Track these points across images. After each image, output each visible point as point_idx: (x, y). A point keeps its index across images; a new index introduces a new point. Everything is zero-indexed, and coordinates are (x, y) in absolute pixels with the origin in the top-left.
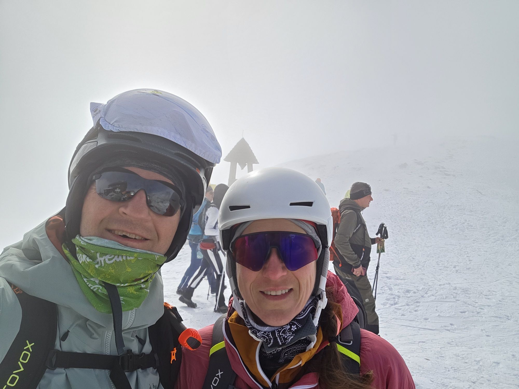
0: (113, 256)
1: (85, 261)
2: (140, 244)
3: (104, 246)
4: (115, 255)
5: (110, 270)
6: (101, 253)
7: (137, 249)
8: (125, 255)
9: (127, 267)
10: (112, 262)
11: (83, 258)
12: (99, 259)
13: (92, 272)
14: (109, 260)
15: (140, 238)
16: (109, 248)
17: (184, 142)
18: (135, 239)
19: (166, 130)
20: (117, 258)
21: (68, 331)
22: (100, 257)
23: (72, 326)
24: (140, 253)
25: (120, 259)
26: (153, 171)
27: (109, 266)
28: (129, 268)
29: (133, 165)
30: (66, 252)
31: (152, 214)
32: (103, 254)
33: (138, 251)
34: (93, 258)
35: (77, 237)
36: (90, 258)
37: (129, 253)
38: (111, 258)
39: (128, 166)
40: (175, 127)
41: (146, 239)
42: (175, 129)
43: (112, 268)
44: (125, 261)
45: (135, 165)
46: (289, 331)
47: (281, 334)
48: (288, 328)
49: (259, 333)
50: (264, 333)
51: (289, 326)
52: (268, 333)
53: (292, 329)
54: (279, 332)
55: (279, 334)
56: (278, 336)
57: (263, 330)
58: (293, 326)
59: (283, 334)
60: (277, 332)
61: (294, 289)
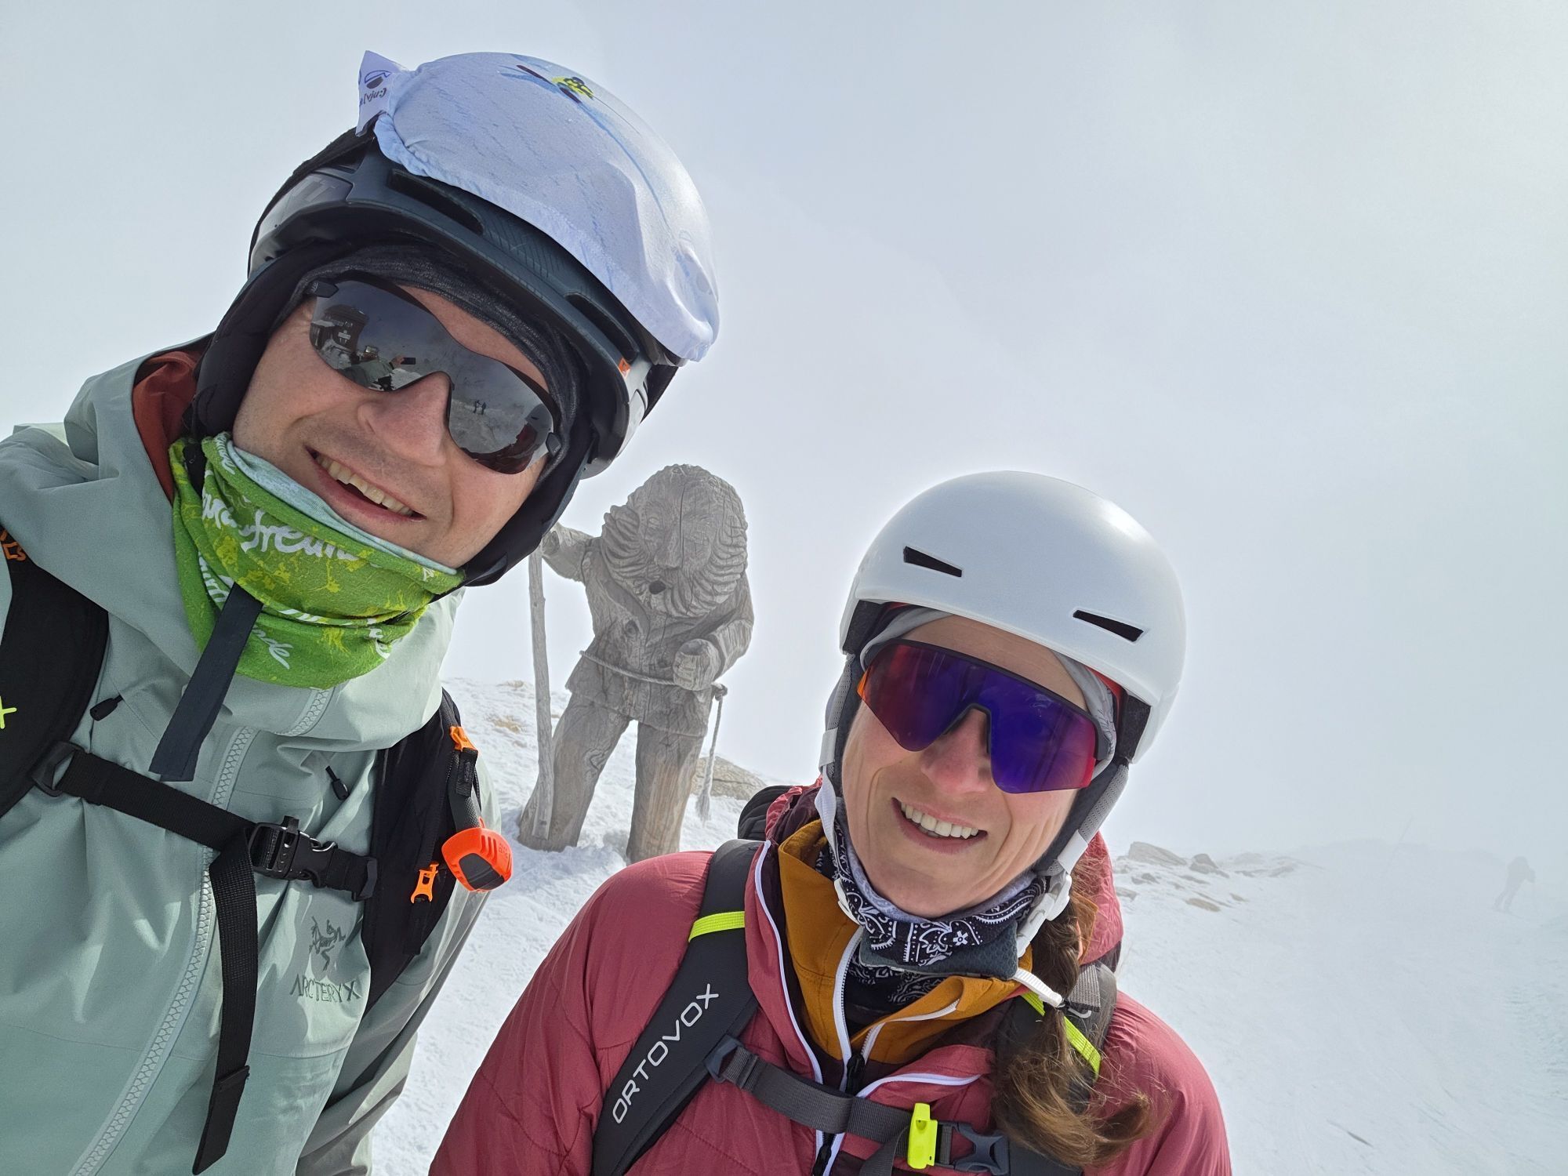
0: (299, 535)
1: (214, 518)
2: (390, 527)
3: (282, 498)
4: (306, 535)
5: (279, 572)
6: (267, 514)
7: (374, 535)
8: (334, 543)
9: (330, 578)
10: (290, 549)
11: (211, 508)
12: (259, 528)
13: (225, 556)
14: (286, 542)
15: (398, 506)
16: (296, 509)
17: (608, 270)
18: (381, 506)
19: (565, 217)
20: (309, 545)
21: (119, 698)
22: (262, 524)
23: (134, 685)
24: (381, 551)
25: (317, 550)
26: (493, 327)
27: (279, 558)
28: (336, 582)
29: (439, 289)
30: (179, 470)
31: (452, 449)
32: (271, 519)
33: (374, 545)
34: (241, 518)
35: (219, 441)
36: (234, 516)
37: (348, 543)
38: (293, 538)
39: (423, 289)
40: (594, 218)
41: (415, 515)
42: (594, 223)
43: (287, 568)
44: (329, 561)
45: (445, 292)
46: (945, 939)
47: (921, 939)
48: (946, 932)
49: (865, 909)
50: (878, 915)
51: (950, 927)
52: (889, 921)
53: (955, 940)
54: (920, 931)
55: (918, 936)
56: (912, 940)
57: (878, 907)
58: (959, 933)
59: (927, 942)
60: (914, 929)
61: (989, 835)
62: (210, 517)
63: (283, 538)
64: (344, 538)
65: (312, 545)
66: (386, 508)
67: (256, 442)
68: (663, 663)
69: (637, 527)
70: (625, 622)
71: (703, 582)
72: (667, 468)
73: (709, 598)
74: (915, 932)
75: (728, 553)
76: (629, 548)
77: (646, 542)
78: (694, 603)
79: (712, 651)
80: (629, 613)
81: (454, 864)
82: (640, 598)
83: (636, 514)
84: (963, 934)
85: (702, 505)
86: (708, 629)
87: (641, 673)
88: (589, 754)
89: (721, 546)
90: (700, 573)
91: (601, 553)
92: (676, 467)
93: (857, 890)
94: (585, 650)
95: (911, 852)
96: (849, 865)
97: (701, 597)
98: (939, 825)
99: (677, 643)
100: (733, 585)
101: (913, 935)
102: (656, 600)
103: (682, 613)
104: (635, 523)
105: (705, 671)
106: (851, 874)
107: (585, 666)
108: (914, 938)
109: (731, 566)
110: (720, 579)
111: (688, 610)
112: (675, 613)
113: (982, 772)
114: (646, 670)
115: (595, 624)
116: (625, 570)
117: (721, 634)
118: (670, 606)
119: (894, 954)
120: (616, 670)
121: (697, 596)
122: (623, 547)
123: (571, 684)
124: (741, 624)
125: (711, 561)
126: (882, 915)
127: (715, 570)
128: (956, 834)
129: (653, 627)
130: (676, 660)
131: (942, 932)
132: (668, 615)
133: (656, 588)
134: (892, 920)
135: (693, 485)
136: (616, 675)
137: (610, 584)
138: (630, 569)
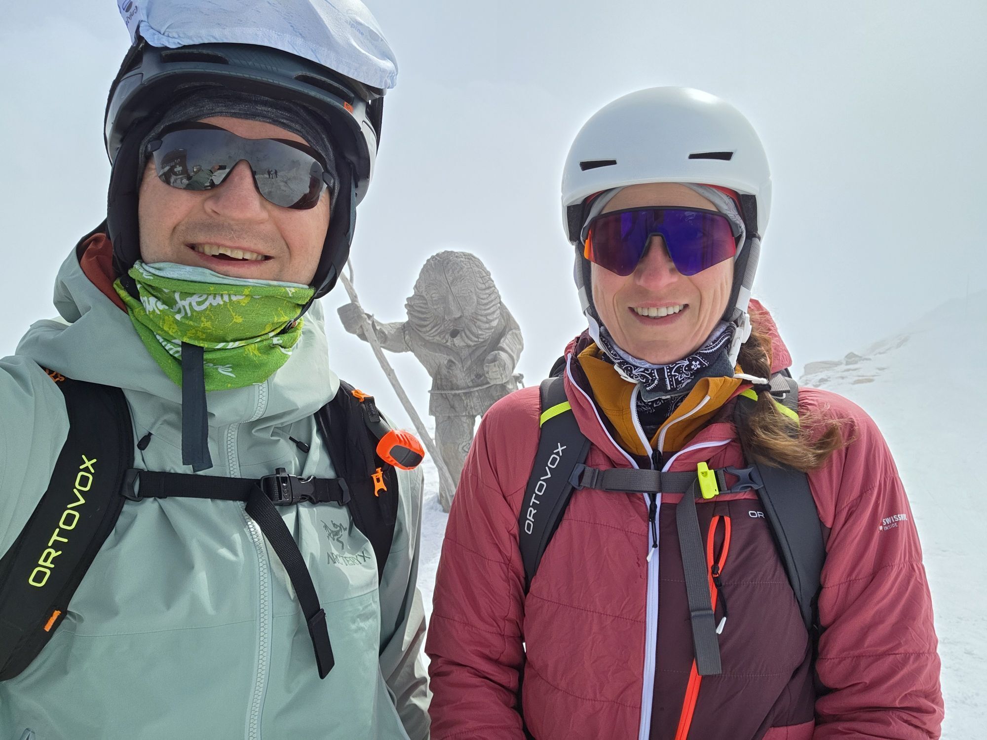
0: (205, 297)
1: (154, 310)
2: (254, 269)
3: (185, 279)
4: (209, 295)
5: (203, 323)
6: (181, 292)
7: (248, 278)
8: (226, 292)
9: (234, 314)
10: (203, 307)
11: (149, 304)
12: (181, 303)
13: (170, 328)
14: (199, 303)
15: (254, 256)
16: (195, 282)
18: (244, 259)
19: (273, 31)
20: (213, 300)
21: (150, 434)
22: (181, 300)
23: (154, 424)
24: (255, 286)
25: (219, 301)
26: (260, 121)
27: (200, 315)
28: (239, 316)
29: (219, 112)
30: (123, 294)
31: (269, 207)
32: (185, 295)
33: (250, 284)
34: (169, 302)
35: (137, 265)
36: (164, 303)
37: (234, 289)
38: (202, 300)
39: (209, 117)
40: (290, 23)
41: (267, 258)
42: (292, 26)
43: (207, 319)
44: (228, 304)
45: (223, 112)
46: (687, 368)
47: (673, 373)
48: (685, 365)
49: (636, 370)
50: (644, 370)
51: (687, 361)
52: (651, 371)
53: (693, 367)
54: (671, 369)
55: (671, 372)
56: (668, 376)
57: (642, 366)
58: (694, 363)
59: (677, 374)
60: (667, 369)
61: (690, 306)
62: (151, 310)
63: (196, 302)
64: (231, 287)
65: (214, 299)
66: (247, 260)
67: (157, 254)
68: (478, 376)
69: (426, 304)
70: (446, 362)
71: (480, 317)
72: (428, 261)
73: (487, 326)
74: (668, 370)
75: (486, 294)
76: (428, 318)
77: (435, 309)
78: (480, 332)
79: (503, 355)
80: (445, 356)
81: (387, 456)
82: (448, 344)
83: (423, 296)
84: (696, 362)
85: (458, 272)
86: (495, 344)
87: (469, 387)
88: (461, 447)
89: (480, 291)
90: (475, 313)
91: (413, 329)
92: (433, 257)
93: (627, 363)
94: (430, 388)
95: (650, 332)
96: (617, 353)
97: (482, 327)
98: (660, 310)
99: (481, 361)
100: (498, 312)
101: (668, 372)
102: (457, 341)
103: (476, 342)
104: (425, 302)
105: (505, 369)
106: (621, 357)
107: (435, 398)
108: (669, 374)
109: (492, 301)
110: (489, 311)
111: (478, 338)
112: (472, 344)
113: (672, 271)
114: (470, 384)
115: (429, 372)
116: (432, 332)
117: (505, 343)
118: (467, 340)
119: (661, 388)
120: (453, 392)
121: (479, 328)
122: (424, 319)
123: (432, 412)
124: (513, 333)
125: (478, 303)
126: (647, 369)
127: (483, 307)
128: (671, 311)
129: (463, 358)
130: (485, 369)
131: (683, 365)
132: (469, 346)
133: (454, 334)
134: (653, 370)
135: (448, 263)
136: (455, 395)
137: (427, 344)
138: (434, 330)
